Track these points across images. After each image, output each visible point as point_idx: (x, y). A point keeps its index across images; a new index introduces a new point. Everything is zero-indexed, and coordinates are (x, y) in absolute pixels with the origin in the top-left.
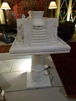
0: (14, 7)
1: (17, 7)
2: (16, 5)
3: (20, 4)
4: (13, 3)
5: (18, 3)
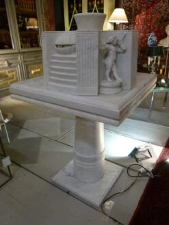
0: (138, 16)
1: (144, 17)
2: (143, 13)
3: (153, 8)
4: (138, 8)
5: (148, 8)
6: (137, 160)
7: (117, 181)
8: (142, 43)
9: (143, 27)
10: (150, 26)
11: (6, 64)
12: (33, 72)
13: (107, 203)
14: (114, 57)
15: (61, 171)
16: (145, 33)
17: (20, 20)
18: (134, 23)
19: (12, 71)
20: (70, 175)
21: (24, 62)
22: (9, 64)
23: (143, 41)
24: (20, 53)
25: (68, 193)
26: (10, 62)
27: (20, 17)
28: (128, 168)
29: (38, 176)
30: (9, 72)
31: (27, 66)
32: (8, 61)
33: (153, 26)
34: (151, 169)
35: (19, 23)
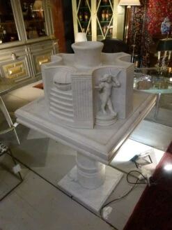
6: (137, 165)
7: (116, 188)
8: (155, 29)
9: (157, 10)
10: (165, 9)
11: (13, 58)
12: (40, 63)
13: (106, 209)
14: (109, 93)
15: (66, 176)
16: (159, 17)
17: (25, 8)
18: (148, 6)
19: (20, 64)
20: (74, 181)
21: (31, 54)
22: (17, 57)
23: (156, 25)
24: (26, 44)
25: (72, 197)
26: (17, 55)
27: (25, 4)
28: (128, 174)
29: (46, 180)
30: (16, 65)
31: (34, 57)
32: (15, 55)
33: (168, 9)
34: (149, 176)
35: (24, 10)
